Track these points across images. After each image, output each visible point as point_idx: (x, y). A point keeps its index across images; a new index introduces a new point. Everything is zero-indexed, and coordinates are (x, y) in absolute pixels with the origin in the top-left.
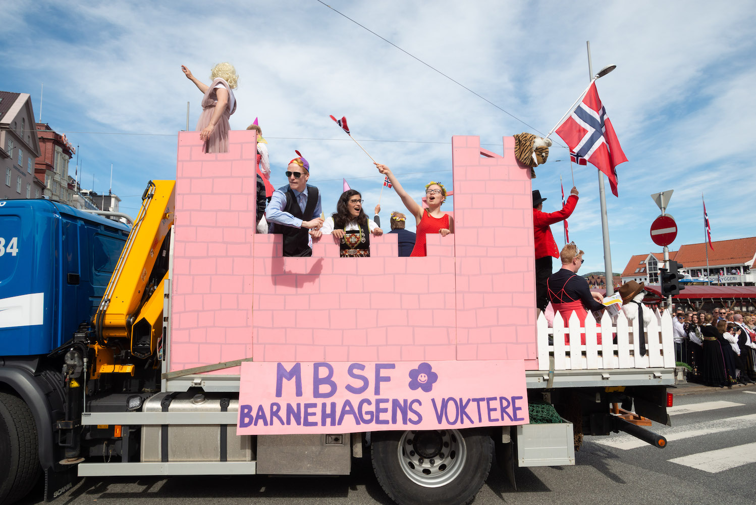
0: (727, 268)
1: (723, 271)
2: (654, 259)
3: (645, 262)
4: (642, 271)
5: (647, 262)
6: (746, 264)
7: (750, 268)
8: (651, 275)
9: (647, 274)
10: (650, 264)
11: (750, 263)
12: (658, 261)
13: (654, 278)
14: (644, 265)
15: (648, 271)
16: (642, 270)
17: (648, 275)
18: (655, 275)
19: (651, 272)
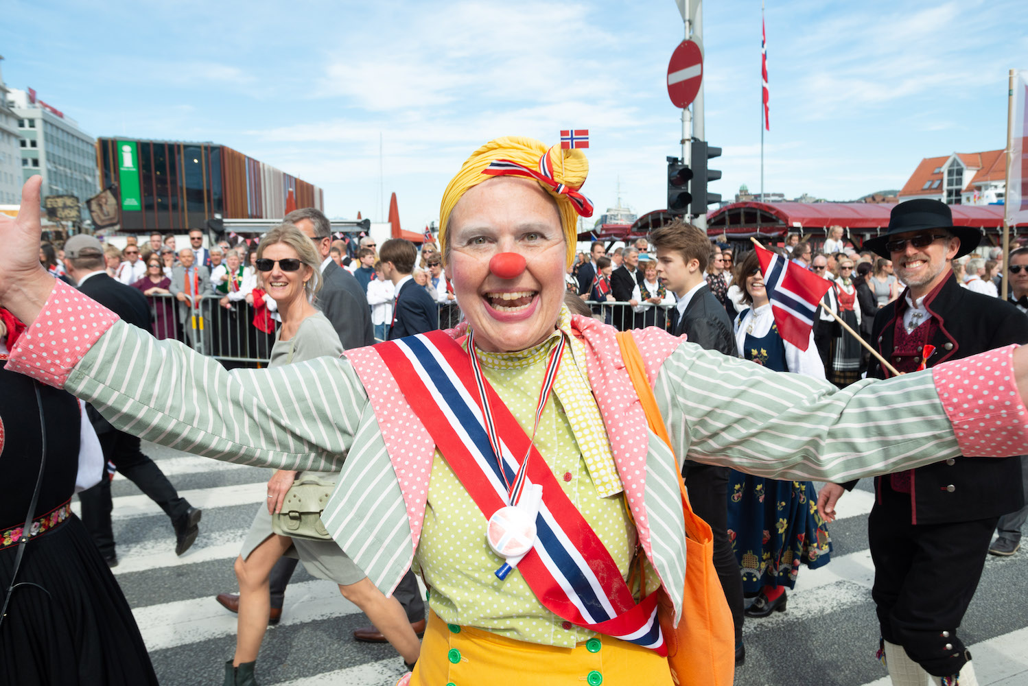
2: (958, 165)
3: (942, 170)
4: (934, 186)
5: (945, 169)
8: (950, 193)
9: (942, 192)
10: (950, 173)
12: (965, 168)
13: (954, 198)
14: (939, 176)
15: (946, 188)
16: (936, 185)
17: (945, 194)
18: (958, 193)
19: (950, 188)
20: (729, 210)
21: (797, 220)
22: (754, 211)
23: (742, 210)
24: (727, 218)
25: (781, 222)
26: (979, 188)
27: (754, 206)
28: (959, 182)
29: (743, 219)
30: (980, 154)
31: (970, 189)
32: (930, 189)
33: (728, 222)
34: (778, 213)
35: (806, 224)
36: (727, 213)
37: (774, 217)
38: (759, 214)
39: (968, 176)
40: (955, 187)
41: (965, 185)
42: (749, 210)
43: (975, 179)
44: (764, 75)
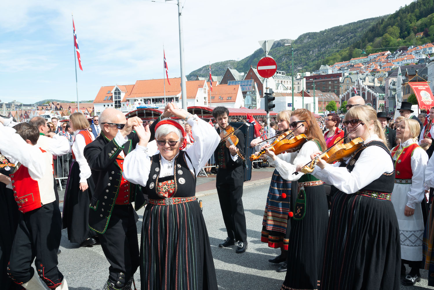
0: (166, 98)
1: (164, 100)
2: (118, 90)
3: (112, 92)
4: (109, 99)
6: (177, 96)
7: (179, 98)
8: (116, 102)
10: (115, 93)
11: (179, 95)
12: (121, 92)
13: (118, 104)
14: (111, 95)
15: (114, 100)
17: (114, 102)
18: (119, 102)
19: (116, 100)
26: (128, 101)
28: (119, 98)
30: (125, 86)
31: (124, 101)
32: (107, 100)
39: (123, 95)
40: (118, 100)
41: (122, 100)
43: (126, 97)
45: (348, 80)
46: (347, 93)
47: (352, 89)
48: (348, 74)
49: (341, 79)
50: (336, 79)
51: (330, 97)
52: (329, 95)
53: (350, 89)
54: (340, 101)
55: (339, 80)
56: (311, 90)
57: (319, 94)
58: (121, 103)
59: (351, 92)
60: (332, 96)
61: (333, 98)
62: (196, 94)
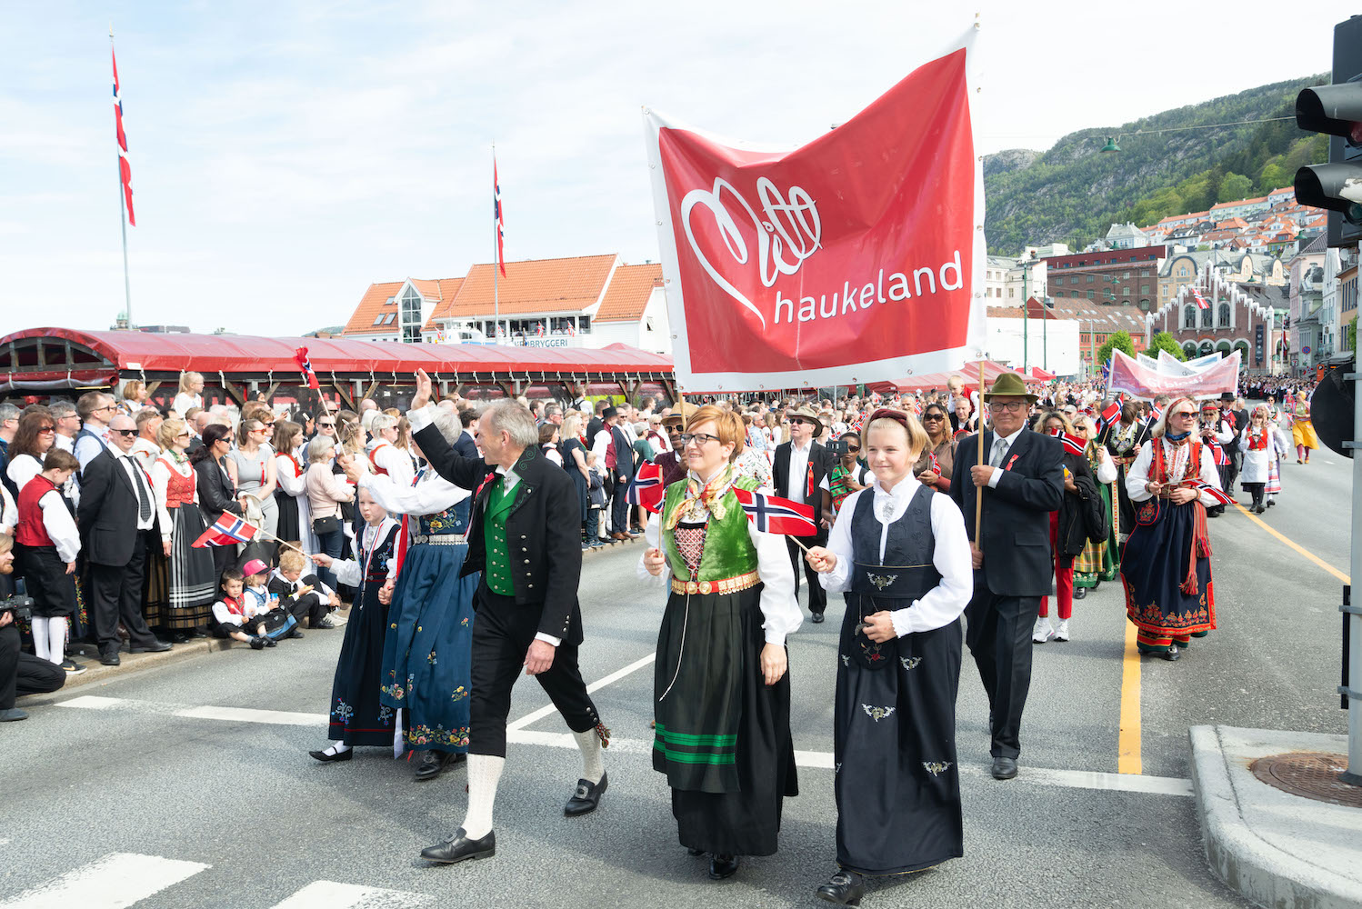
0: (553, 320)
1: (545, 325)
2: (414, 294)
3: (396, 300)
4: (388, 321)
5: (399, 299)
6: (584, 313)
7: (592, 319)
8: (408, 330)
9: (398, 330)
10: (406, 305)
11: (591, 310)
12: (422, 299)
13: (412, 338)
14: (392, 309)
15: (401, 323)
16: (391, 318)
17: (402, 332)
18: (417, 332)
19: (408, 324)
20: (16, 341)
21: (133, 359)
22: (59, 344)
23: (40, 342)
24: (13, 354)
25: (106, 362)
26: (441, 326)
27: (59, 335)
28: (417, 317)
29: (41, 356)
30: (438, 281)
31: (430, 328)
32: (382, 324)
33: (15, 362)
34: (100, 346)
35: (148, 366)
36: (12, 346)
37: (95, 355)
38: (68, 348)
39: (427, 310)
40: (412, 324)
41: (423, 323)
42: (48, 342)
43: (435, 314)
44: (121, 138)
45: (1183, 268)
46: (1170, 307)
47: (1187, 293)
48: (1185, 250)
49: (1161, 263)
50: (1146, 263)
51: (1123, 320)
52: (1119, 314)
53: (1180, 295)
54: (1148, 332)
55: (1155, 267)
56: (1059, 299)
57: (1086, 312)
58: (421, 332)
59: (1185, 303)
60: (1129, 317)
61: (1133, 322)
62: (644, 307)
